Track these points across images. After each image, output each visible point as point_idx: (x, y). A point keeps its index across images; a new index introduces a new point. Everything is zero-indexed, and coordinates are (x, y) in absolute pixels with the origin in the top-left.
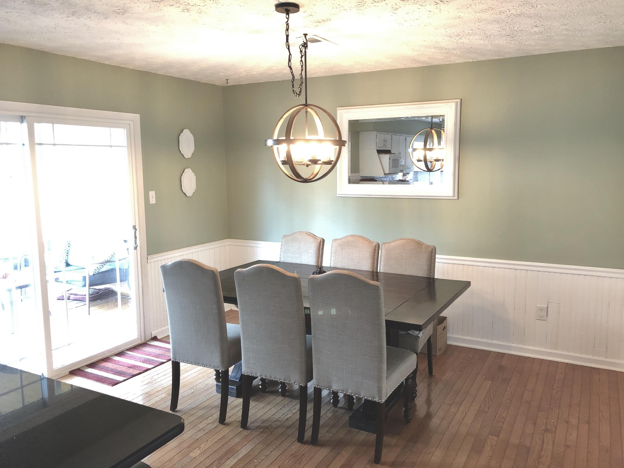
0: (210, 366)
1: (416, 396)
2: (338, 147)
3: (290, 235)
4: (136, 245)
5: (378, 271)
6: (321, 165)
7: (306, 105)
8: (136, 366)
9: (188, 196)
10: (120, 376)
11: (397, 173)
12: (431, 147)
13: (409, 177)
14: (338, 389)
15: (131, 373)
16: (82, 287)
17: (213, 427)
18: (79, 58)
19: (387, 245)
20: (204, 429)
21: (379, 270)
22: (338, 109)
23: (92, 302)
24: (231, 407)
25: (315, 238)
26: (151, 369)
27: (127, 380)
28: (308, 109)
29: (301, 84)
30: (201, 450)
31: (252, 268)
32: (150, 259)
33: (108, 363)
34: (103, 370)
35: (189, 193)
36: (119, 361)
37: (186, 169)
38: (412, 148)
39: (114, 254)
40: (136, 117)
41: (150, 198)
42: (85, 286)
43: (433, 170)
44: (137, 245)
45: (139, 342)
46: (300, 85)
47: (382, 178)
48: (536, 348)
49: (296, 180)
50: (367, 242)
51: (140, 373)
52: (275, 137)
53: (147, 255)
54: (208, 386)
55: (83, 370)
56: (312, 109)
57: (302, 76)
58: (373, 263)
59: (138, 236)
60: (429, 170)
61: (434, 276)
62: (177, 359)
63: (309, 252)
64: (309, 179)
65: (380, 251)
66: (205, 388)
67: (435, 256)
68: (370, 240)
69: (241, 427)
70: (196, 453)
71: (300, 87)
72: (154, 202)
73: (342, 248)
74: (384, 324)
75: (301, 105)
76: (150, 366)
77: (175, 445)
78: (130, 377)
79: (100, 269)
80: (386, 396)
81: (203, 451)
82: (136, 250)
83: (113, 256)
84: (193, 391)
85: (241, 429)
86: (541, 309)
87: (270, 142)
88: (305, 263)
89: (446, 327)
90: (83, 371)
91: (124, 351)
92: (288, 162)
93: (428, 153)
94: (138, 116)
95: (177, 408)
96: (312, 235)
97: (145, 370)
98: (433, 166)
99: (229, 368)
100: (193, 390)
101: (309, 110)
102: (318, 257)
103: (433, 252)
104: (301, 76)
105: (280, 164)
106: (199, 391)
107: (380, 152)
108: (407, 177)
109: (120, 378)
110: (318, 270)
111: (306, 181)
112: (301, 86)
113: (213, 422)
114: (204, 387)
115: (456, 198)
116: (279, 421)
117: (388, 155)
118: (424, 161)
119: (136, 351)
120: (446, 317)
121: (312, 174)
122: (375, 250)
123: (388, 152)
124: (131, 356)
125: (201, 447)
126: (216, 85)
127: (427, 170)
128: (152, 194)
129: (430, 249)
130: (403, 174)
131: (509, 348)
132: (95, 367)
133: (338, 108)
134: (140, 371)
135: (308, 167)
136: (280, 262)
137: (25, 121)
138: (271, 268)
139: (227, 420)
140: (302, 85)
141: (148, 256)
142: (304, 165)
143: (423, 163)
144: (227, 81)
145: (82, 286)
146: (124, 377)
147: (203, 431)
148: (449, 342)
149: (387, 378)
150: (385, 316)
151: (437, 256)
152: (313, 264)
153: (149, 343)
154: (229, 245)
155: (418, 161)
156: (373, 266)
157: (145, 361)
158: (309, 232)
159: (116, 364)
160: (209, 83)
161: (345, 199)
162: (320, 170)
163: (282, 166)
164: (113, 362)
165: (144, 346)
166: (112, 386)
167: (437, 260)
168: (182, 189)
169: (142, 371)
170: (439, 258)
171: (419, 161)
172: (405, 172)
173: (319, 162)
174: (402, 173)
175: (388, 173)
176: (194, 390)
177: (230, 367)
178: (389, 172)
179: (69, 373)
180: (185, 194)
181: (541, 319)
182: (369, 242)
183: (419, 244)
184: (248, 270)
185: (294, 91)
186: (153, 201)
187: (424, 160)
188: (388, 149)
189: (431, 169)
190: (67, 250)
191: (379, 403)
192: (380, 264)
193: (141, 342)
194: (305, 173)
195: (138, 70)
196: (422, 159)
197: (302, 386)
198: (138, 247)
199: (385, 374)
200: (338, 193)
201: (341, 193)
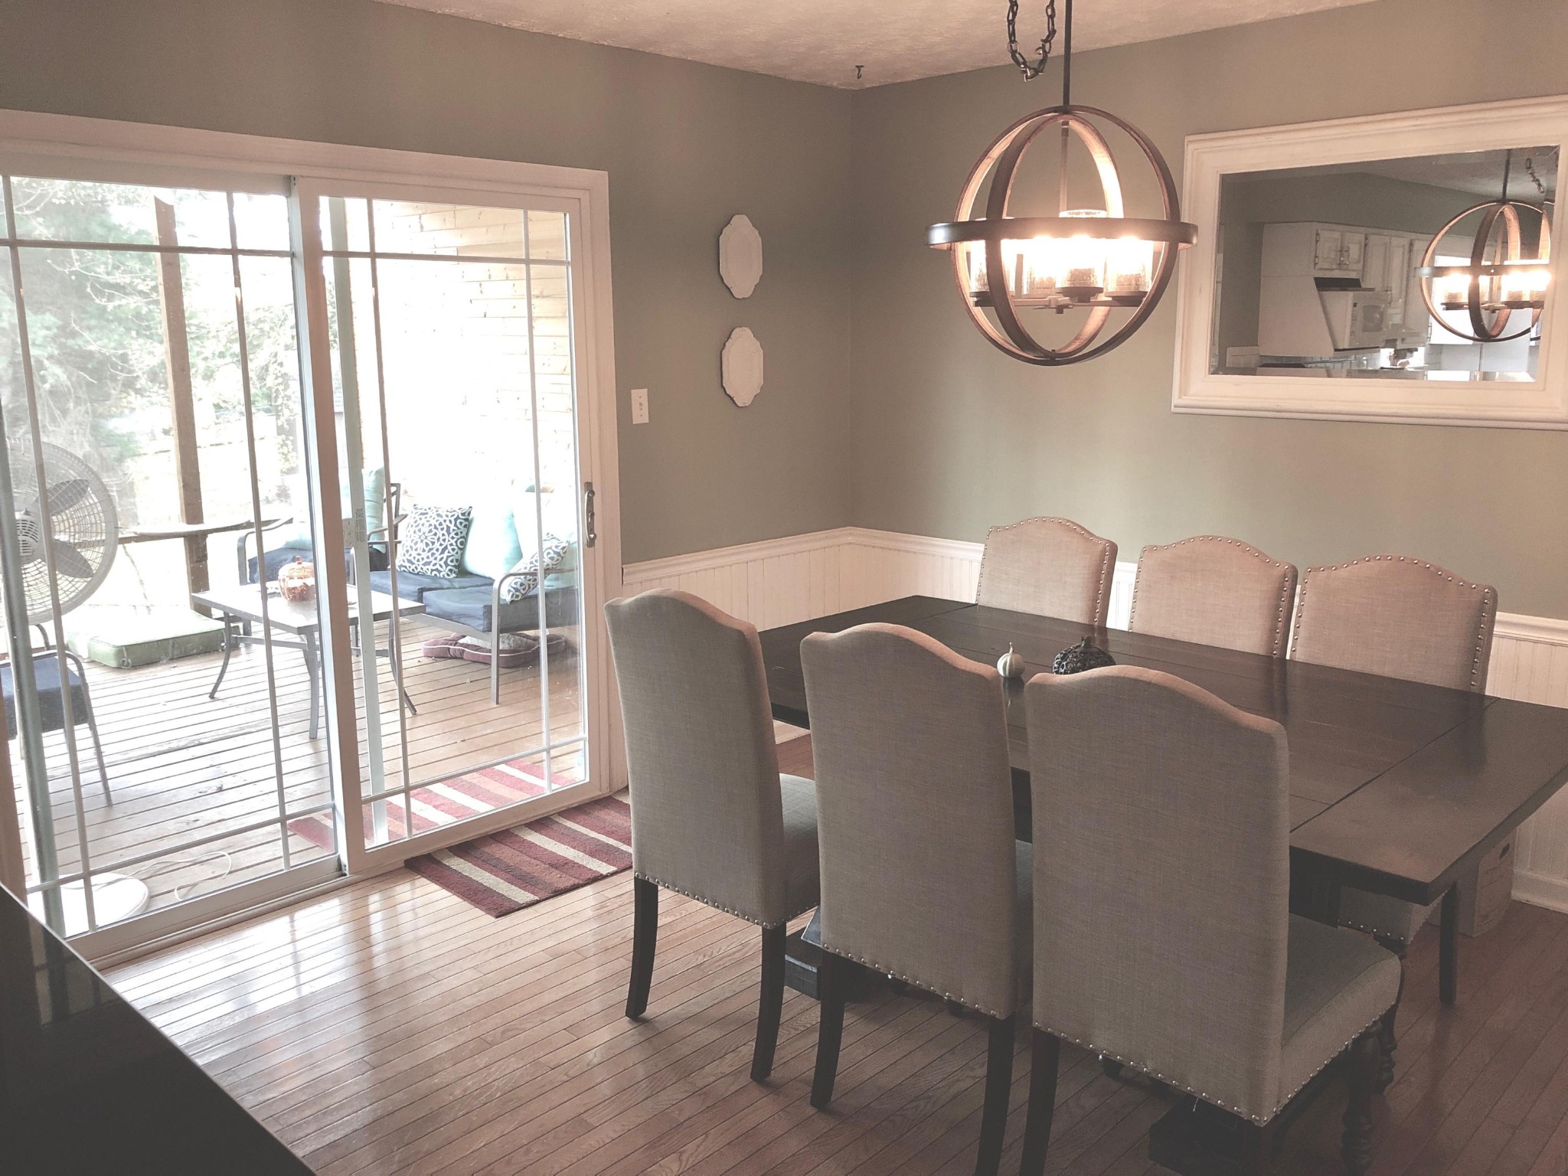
0: (734, 909)
1: (1391, 1082)
2: (1163, 246)
3: (1012, 527)
4: (592, 536)
5: (1288, 658)
6: (1108, 308)
7: (1066, 109)
8: (571, 865)
9: (740, 405)
10: (524, 888)
11: (1377, 348)
12: (1497, 263)
13: (1417, 359)
14: (1111, 1050)
15: (551, 884)
16: (483, 632)
17: (734, 1088)
18: (439, 12)
19: (1322, 575)
20: (705, 1093)
21: (1291, 656)
22: (1189, 142)
23: (513, 670)
24: (797, 1029)
25: (1087, 540)
26: (606, 876)
27: (538, 902)
28: (1070, 123)
29: (1048, 36)
30: (684, 1163)
31: (850, 634)
32: (629, 574)
33: (503, 846)
34: (487, 866)
35: (744, 398)
36: (531, 845)
37: (737, 330)
38: (1429, 266)
39: (565, 553)
40: (600, 179)
41: (633, 408)
42: (491, 631)
43: (1501, 336)
44: (595, 535)
45: (596, 793)
46: (1042, 40)
47: (1327, 362)
49: (1018, 357)
50: (1256, 559)
51: (575, 885)
52: (964, 216)
53: (622, 564)
54: (745, 950)
55: (439, 859)
56: (1084, 122)
57: (1053, 10)
58: (1273, 630)
59: (597, 509)
60: (1485, 334)
61: (1483, 688)
62: (647, 872)
63: (1066, 582)
64: (1067, 351)
65: (1299, 587)
66: (734, 956)
67: (1494, 615)
68: (1267, 557)
69: (813, 1104)
70: (668, 1170)
71: (1043, 48)
72: (645, 420)
73: (1172, 577)
74: (1285, 865)
75: (1049, 111)
76: (605, 868)
77: (615, 1131)
78: (547, 895)
79: (529, 587)
80: (1278, 1102)
81: (688, 1167)
82: (592, 549)
83: (562, 558)
84: (701, 959)
85: (811, 1111)
87: (939, 235)
88: (1051, 616)
89: (1510, 850)
90: (439, 863)
91: (552, 817)
92: (994, 294)
93: (1484, 281)
94: (603, 176)
95: (645, 1011)
96: (1078, 529)
97: (589, 879)
98: (1501, 324)
99: (788, 924)
100: (701, 957)
101: (1074, 125)
102: (1095, 600)
103: (1487, 607)
104: (1049, 11)
105: (971, 301)
106: (717, 964)
107: (1324, 284)
108: (1408, 363)
109: (521, 896)
110: (1079, 646)
111: (1052, 359)
112: (1047, 45)
113: (736, 1073)
114: (734, 953)
116: (930, 1098)
117: (1351, 294)
118: (1470, 308)
119: (582, 817)
121: (1077, 338)
122: (1281, 588)
123: (1352, 284)
124: (566, 832)
125: (684, 1151)
126: (830, 88)
127: (1477, 336)
128: (640, 397)
129: (1474, 595)
130: (1395, 351)
132: (468, 853)
133: (1188, 138)
134: (577, 881)
135: (1062, 313)
136: (976, 604)
137: (295, 189)
138: (907, 640)
139: (775, 1075)
140: (1050, 42)
141: (624, 566)
142: (1047, 306)
143: (1465, 314)
144: (859, 71)
145: (481, 628)
146: (533, 893)
147: (703, 1096)
148: (1518, 895)
149: (1286, 1040)
150: (1291, 831)
151: (1499, 616)
152: (1075, 620)
153: (621, 800)
154: (850, 543)
155: (1447, 309)
156: (1271, 638)
157: (599, 851)
158: (1068, 521)
159: (521, 852)
160: (812, 81)
161: (1201, 419)
162: (1103, 325)
163: (978, 312)
164: (516, 846)
165: (605, 807)
166: (497, 917)
167: (1497, 629)
168: (724, 385)
169: (581, 882)
170: (1507, 625)
171: (1452, 305)
172: (1400, 346)
173: (1102, 297)
174: (1393, 349)
175: (1346, 346)
176: (705, 956)
177: (789, 920)
178: (1350, 345)
179: (403, 865)
180: (732, 399)
182: (1264, 561)
183: (1436, 577)
184: (839, 638)
185: (1017, 55)
186: (640, 414)
187: (1470, 303)
188: (1353, 275)
189: (1494, 333)
190: (462, 535)
191: (1250, 1122)
192: (1294, 635)
193: (600, 793)
194: (1050, 335)
195: (606, 44)
196: (1464, 299)
197: (997, 1016)
198: (596, 541)
199: (1275, 1033)
200: (1175, 400)
201: (1185, 401)
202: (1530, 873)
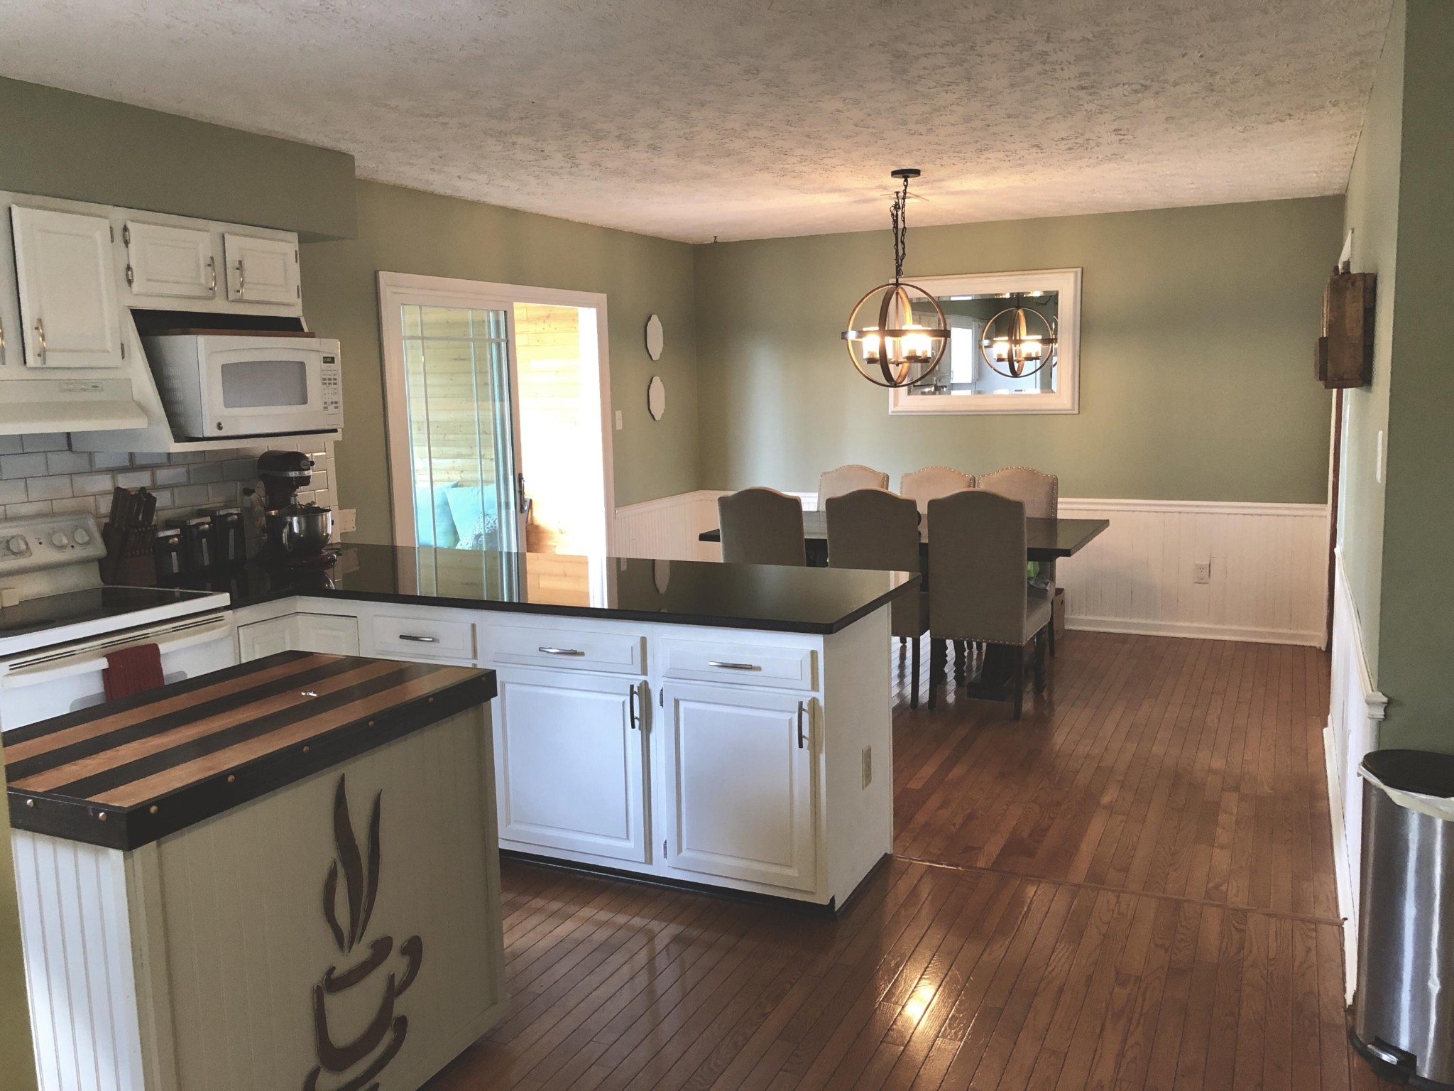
3: (834, 471)
9: (657, 419)
19: (986, 478)
25: (875, 474)
32: (618, 513)
35: (659, 415)
37: (655, 378)
41: (616, 422)
43: (1021, 375)
48: (1196, 625)
49: (883, 385)
60: (1015, 374)
61: (1056, 516)
68: (962, 473)
72: (621, 428)
86: (1201, 568)
92: (880, 360)
94: (604, 296)
96: (869, 470)
103: (1055, 484)
115: (1076, 412)
120: (1063, 589)
127: (1011, 375)
128: (619, 414)
129: (1051, 480)
131: (1160, 627)
141: (616, 509)
143: (1006, 364)
148: (1068, 627)
154: (702, 500)
158: (862, 466)
161: (902, 418)
168: (650, 408)
171: (1000, 360)
180: (653, 416)
181: (1200, 581)
182: (960, 475)
183: (1034, 474)
186: (619, 426)
187: (1008, 359)
196: (1005, 356)
200: (891, 408)
201: (898, 409)
202: (1072, 616)
